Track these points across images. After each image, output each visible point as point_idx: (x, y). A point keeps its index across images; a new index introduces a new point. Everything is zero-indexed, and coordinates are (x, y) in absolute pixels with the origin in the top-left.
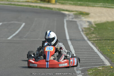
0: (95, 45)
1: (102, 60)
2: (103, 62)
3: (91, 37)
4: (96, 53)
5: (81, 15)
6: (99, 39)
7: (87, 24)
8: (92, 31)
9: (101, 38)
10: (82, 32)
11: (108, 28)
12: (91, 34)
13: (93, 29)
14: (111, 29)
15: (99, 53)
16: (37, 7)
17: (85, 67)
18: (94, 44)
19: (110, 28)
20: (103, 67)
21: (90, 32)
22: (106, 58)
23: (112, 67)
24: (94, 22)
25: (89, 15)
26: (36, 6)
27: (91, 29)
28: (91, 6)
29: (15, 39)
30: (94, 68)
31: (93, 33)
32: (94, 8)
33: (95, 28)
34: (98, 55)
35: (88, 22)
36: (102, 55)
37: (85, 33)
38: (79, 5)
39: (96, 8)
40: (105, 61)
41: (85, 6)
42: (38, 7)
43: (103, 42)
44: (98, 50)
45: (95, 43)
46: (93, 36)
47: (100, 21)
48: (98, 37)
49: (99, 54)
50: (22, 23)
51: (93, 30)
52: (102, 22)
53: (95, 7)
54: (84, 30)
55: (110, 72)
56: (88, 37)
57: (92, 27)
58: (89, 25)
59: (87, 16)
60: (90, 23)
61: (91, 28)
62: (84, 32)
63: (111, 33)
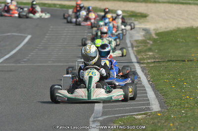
0: (147, 72)
1: (148, 100)
2: (149, 104)
3: (145, 57)
4: (144, 87)
5: (133, 19)
6: (157, 60)
7: (142, 33)
8: (149, 46)
9: (162, 59)
10: (130, 49)
11: (178, 40)
12: (145, 51)
13: (151, 42)
14: (184, 41)
15: (150, 86)
16: (55, 7)
17: (112, 115)
18: (145, 69)
19: (181, 40)
20: (144, 114)
21: (145, 48)
22: (157, 96)
23: (159, 114)
24: (154, 30)
25: (147, 18)
26: (55, 5)
27: (148, 43)
28: (151, 2)
29: (5, 64)
30: (127, 116)
31: (150, 50)
32: (157, 5)
33: (155, 41)
34: (145, 90)
35: (144, 30)
36: (153, 90)
37: (136, 51)
38: (130, 1)
39: (161, 4)
40: (153, 102)
41: (141, 2)
42: (58, 6)
43: (163, 65)
44: (149, 81)
45: (147, 68)
46: (148, 56)
47: (166, 28)
48: (156, 56)
49: (147, 89)
50: (26, 35)
51: (152, 45)
52: (168, 30)
53: (159, 2)
54: (135, 44)
55: (153, 123)
56: (139, 57)
57: (150, 39)
58: (144, 36)
59: (142, 20)
60: (147, 31)
61: (148, 41)
62: (134, 49)
63: (181, 49)
